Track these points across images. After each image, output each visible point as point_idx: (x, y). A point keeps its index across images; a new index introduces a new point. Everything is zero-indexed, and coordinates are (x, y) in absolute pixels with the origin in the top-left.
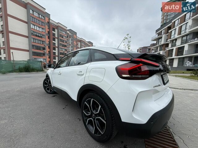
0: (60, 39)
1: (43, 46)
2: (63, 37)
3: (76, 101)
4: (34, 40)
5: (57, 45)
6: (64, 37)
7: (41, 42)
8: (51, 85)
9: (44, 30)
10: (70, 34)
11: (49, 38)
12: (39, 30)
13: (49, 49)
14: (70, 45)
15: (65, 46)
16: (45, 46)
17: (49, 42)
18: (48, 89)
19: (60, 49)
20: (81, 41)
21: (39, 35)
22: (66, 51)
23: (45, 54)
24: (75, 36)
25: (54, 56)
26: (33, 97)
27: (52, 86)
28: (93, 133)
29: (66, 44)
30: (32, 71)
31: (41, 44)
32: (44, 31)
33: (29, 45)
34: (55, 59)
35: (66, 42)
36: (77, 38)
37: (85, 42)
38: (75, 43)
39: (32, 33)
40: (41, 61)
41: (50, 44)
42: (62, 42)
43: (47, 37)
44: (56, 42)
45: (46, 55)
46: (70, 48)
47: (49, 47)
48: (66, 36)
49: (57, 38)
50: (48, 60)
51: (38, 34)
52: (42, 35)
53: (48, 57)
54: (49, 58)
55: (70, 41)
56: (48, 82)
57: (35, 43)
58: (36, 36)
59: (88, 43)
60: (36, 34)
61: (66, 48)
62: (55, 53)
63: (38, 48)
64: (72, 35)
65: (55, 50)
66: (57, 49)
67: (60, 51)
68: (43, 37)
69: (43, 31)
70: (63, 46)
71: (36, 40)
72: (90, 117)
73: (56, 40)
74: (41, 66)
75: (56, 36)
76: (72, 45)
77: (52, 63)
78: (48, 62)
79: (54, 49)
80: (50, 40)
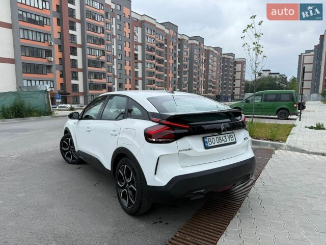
0: (89, 24)
1: (45, 46)
2: (94, 18)
3: (110, 169)
4: (26, 32)
5: (79, 41)
6: (98, 18)
7: (42, 35)
8: (74, 148)
9: (47, 3)
10: (113, 6)
11: (59, 22)
12: (36, 6)
13: (61, 53)
14: (113, 37)
15: (102, 41)
16: (51, 45)
17: (61, 33)
18: (69, 155)
19: (88, 51)
20: (142, 24)
21: (37, 19)
22: (104, 55)
23: (52, 66)
24: (126, 10)
25: (74, 70)
26: (45, 168)
27: (76, 150)
28: (127, 206)
29: (102, 36)
30: (27, 116)
31: (42, 40)
32: (48, 8)
33: (14, 46)
34: (76, 79)
35: (103, 30)
36: (133, 15)
37: (155, 25)
38: (127, 30)
39: (19, 15)
40: (46, 91)
41: (61, 38)
42: (93, 31)
43: (55, 20)
44: (78, 33)
45: (53, 69)
46: (114, 47)
47: (61, 48)
48: (103, 12)
49: (79, 21)
50: (59, 81)
51: (33, 17)
52: (44, 17)
53: (58, 73)
54: (61, 76)
55: (114, 26)
56: (68, 142)
57: (28, 39)
58: (30, 21)
59: (163, 28)
60: (29, 16)
61: (102, 47)
62: (76, 61)
63: (35, 52)
64: (118, 7)
65: (75, 54)
66: (79, 50)
67: (89, 56)
68: (45, 23)
69: (44, 7)
70: (95, 42)
71: (30, 33)
72: (123, 188)
73: (78, 25)
74: (47, 103)
75: (78, 16)
76: (119, 37)
77: (69, 89)
78: (59, 88)
79: (73, 51)
80: (62, 29)
